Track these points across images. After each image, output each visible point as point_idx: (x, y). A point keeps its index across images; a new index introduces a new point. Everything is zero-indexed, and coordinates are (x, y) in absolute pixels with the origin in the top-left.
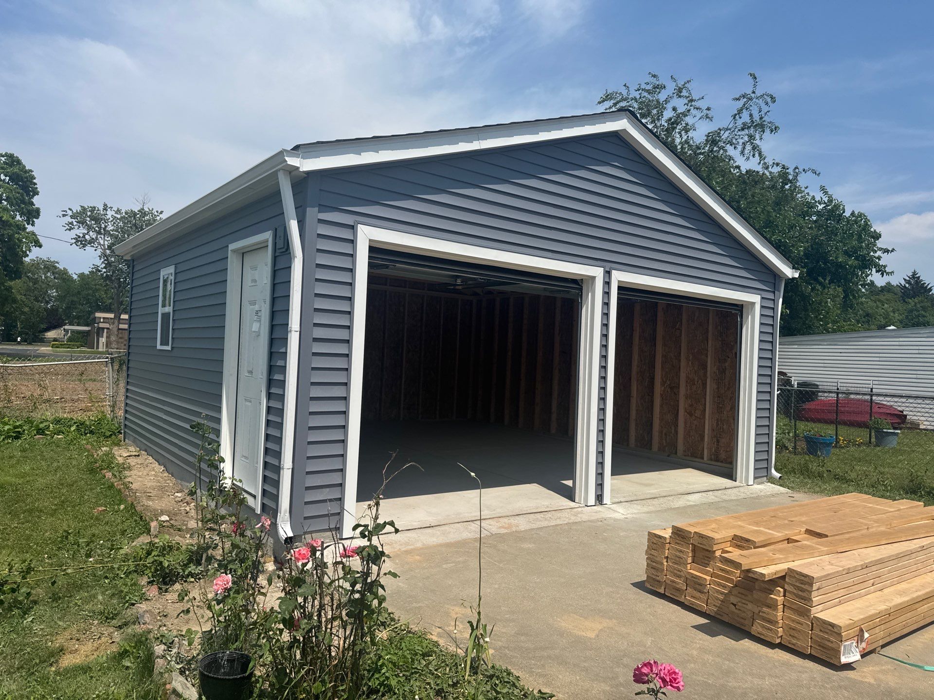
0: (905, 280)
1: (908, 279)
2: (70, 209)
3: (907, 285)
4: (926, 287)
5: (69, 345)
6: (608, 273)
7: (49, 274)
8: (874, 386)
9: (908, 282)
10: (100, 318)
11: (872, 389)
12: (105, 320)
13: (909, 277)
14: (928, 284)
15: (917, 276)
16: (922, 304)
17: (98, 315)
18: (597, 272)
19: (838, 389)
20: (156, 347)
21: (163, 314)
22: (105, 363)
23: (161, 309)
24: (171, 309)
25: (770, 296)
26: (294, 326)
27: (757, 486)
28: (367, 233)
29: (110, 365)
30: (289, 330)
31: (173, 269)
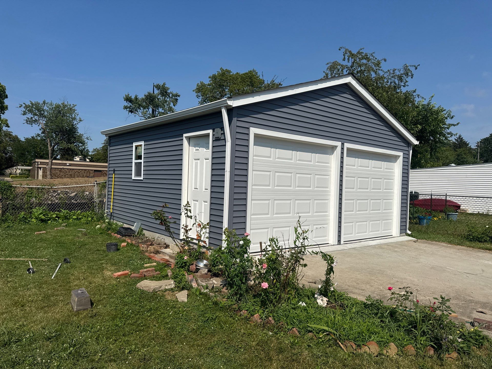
0: (455, 139)
1: (457, 139)
2: (24, 104)
3: (456, 142)
4: (466, 143)
5: (21, 176)
6: (343, 144)
7: (7, 139)
9: (457, 140)
10: (38, 162)
11: (446, 194)
12: (41, 163)
13: (457, 138)
14: (467, 142)
15: (461, 137)
16: (464, 152)
17: (37, 160)
18: (339, 144)
19: (431, 194)
20: (132, 178)
21: (136, 163)
22: (93, 186)
23: (134, 161)
24: (142, 161)
25: (407, 152)
26: (228, 170)
27: (402, 237)
28: (253, 131)
29: (96, 186)
30: (225, 171)
31: (142, 143)
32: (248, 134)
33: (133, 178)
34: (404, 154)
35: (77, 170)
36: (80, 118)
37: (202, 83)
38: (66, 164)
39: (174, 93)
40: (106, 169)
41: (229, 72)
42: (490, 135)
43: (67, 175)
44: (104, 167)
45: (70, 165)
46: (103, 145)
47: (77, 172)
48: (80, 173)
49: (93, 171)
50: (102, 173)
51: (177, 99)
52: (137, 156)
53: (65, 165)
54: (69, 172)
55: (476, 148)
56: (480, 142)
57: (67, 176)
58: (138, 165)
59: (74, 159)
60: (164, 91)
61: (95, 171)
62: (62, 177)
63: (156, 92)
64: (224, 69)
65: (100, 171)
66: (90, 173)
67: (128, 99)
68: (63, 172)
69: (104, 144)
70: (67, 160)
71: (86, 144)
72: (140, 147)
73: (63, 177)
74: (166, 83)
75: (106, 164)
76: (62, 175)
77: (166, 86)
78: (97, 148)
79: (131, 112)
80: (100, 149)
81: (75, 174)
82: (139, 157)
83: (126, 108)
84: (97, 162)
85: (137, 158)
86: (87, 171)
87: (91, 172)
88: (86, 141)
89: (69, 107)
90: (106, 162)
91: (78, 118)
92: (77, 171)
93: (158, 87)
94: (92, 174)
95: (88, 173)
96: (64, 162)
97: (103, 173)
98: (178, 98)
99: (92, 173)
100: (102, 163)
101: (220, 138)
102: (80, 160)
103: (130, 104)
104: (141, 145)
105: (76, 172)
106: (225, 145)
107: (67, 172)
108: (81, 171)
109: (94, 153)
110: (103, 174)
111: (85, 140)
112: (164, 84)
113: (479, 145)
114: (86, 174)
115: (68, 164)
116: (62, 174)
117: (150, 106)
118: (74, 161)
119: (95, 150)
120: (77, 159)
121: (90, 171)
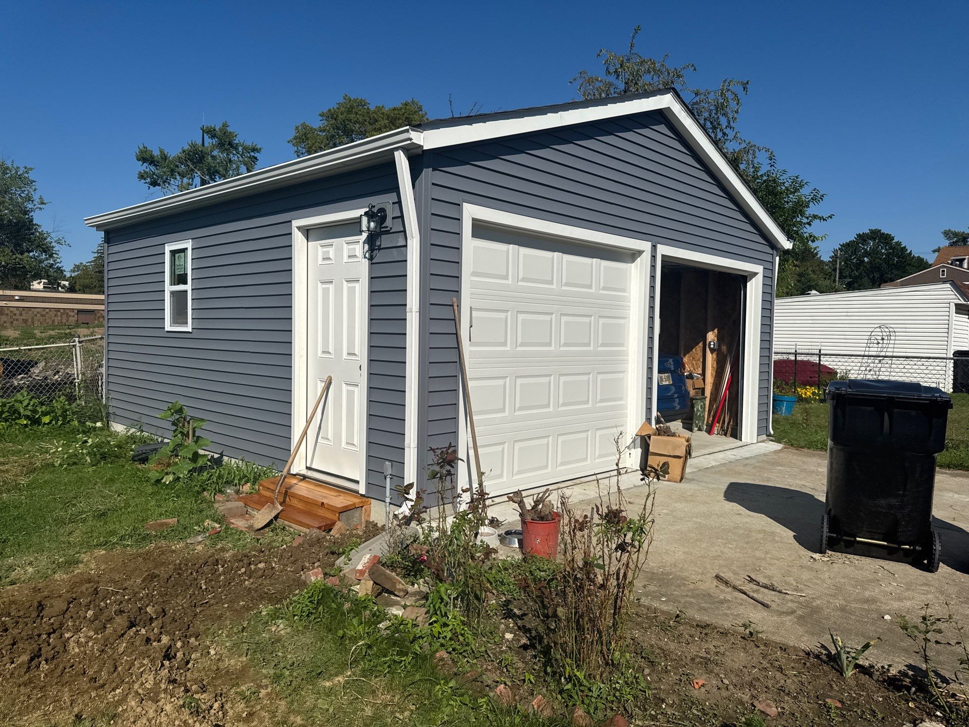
6: (654, 247)
8: (822, 348)
11: (820, 350)
18: (645, 246)
19: (796, 351)
20: (164, 328)
21: (173, 293)
22: (72, 347)
23: (169, 288)
24: (188, 287)
25: (769, 266)
26: (414, 307)
27: (760, 444)
28: (471, 211)
29: (78, 349)
30: (407, 310)
31: (188, 245)
32: (459, 220)
33: (168, 327)
34: (764, 268)
35: (39, 310)
36: (41, 198)
37: (304, 126)
38: (13, 296)
39: (249, 143)
40: (102, 307)
41: (362, 104)
42: (856, 237)
43: (17, 320)
44: (99, 302)
45: (22, 299)
46: (96, 255)
47: (38, 315)
48: (45, 316)
49: (76, 311)
50: (96, 315)
51: (256, 158)
52: (176, 277)
53: (11, 298)
54: (21, 315)
55: (830, 261)
56: (839, 249)
57: (15, 322)
58: (179, 298)
59: (32, 287)
60: (226, 142)
61: (80, 311)
62: (5, 325)
63: (208, 141)
64: (352, 99)
65: (92, 311)
66: (68, 316)
67: (145, 157)
68: (7, 314)
69: (98, 253)
70: (16, 288)
71: (56, 254)
72: (182, 254)
73: (8, 325)
74: (228, 124)
75: (102, 297)
76: (5, 322)
77: (229, 129)
78: (82, 263)
79: (154, 184)
80: (89, 264)
81: (35, 318)
82: (181, 279)
83: (142, 177)
84: (84, 292)
85: (176, 282)
86: (62, 311)
87: (72, 314)
88: (57, 247)
89: (14, 172)
90: (101, 292)
91: (36, 197)
92: (38, 312)
93: (211, 133)
94: (73, 319)
95: (64, 316)
96: (8, 293)
97: (98, 315)
98: (257, 155)
99: (74, 316)
100: (96, 293)
101: (391, 228)
102: (44, 287)
103: (153, 168)
104: (184, 250)
105: (36, 315)
106: (406, 246)
107: (15, 315)
108: (47, 313)
109: (76, 274)
110: (97, 317)
111: (54, 244)
112: (225, 125)
113: (839, 255)
114: (59, 318)
115: (17, 298)
116: (5, 319)
117: (197, 173)
118: (30, 290)
119: (77, 267)
120: (37, 285)
121: (68, 311)
